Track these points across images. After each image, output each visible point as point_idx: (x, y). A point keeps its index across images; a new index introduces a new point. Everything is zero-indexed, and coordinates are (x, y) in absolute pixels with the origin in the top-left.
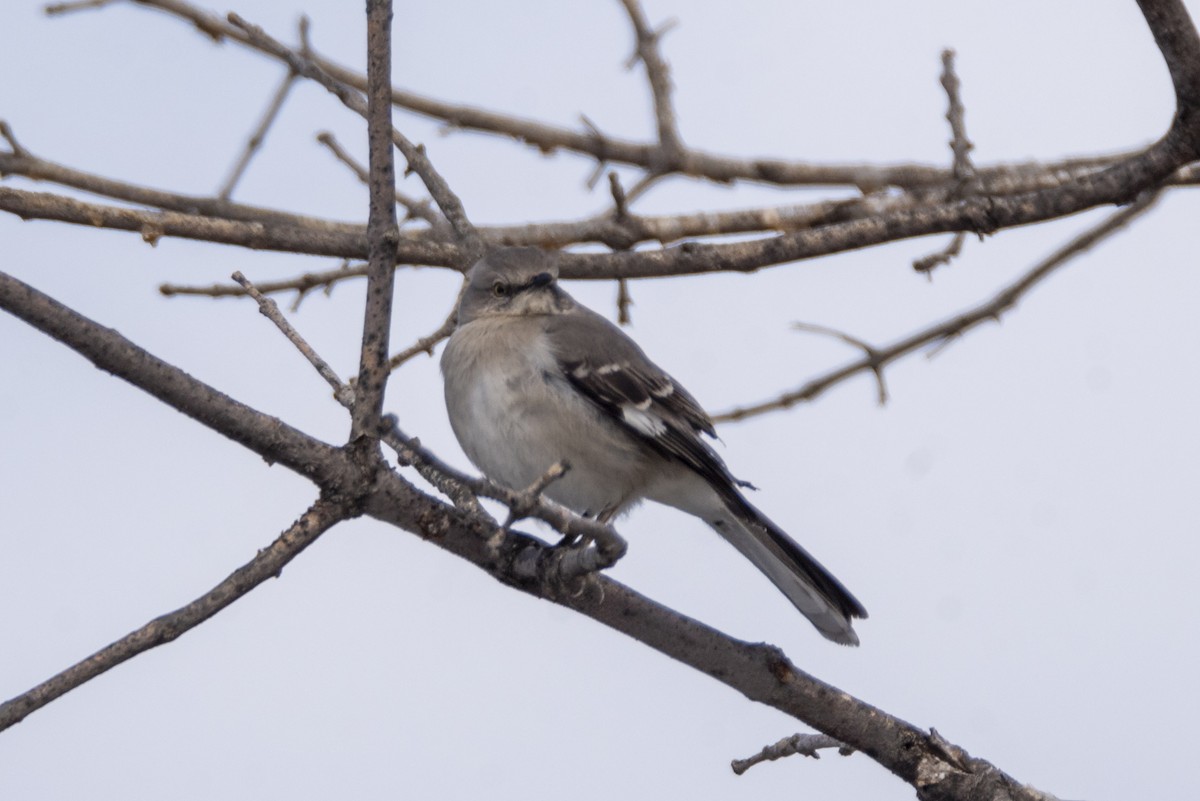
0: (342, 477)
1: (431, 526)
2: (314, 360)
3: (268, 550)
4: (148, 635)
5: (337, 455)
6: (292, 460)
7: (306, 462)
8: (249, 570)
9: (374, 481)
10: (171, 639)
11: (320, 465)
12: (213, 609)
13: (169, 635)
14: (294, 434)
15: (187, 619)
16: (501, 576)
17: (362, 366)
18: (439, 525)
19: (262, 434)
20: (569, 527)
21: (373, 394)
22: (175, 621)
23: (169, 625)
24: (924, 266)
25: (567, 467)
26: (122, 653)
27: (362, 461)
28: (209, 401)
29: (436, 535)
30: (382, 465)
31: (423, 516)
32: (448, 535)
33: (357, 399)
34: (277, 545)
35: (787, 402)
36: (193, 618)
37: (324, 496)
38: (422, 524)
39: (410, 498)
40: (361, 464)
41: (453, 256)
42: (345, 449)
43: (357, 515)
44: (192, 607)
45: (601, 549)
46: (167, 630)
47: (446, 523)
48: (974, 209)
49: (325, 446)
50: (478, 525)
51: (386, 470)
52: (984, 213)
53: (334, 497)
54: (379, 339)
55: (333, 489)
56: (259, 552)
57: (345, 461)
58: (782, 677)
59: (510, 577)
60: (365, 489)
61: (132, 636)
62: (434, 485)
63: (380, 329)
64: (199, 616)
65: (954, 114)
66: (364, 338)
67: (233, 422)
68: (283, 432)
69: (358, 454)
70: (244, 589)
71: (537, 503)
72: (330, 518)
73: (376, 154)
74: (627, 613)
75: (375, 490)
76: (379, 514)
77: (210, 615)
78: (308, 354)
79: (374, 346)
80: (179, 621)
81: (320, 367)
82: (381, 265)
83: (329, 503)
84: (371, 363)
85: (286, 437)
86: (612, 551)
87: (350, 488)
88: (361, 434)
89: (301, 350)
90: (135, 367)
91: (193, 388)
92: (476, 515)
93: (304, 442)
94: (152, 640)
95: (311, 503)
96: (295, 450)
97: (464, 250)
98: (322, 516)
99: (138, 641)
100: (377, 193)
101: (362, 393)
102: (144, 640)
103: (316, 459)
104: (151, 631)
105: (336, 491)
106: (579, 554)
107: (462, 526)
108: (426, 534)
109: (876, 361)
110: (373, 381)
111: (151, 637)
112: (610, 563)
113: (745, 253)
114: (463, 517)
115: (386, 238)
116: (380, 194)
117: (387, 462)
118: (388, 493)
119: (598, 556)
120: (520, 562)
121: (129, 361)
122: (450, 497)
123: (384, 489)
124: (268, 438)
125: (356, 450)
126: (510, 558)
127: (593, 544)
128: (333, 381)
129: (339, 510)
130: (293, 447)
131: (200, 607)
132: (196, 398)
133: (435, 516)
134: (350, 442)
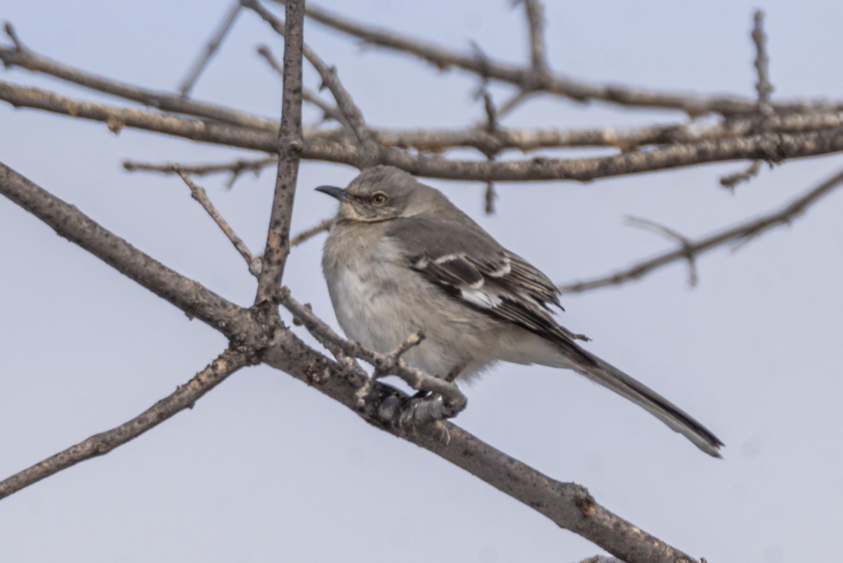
0: (247, 333)
1: (315, 375)
2: (232, 238)
3: (185, 386)
4: (86, 449)
5: (244, 314)
6: (208, 316)
7: (219, 318)
8: (169, 402)
9: (271, 337)
10: (104, 453)
11: (229, 322)
12: (138, 431)
13: (103, 450)
14: (211, 296)
15: (118, 437)
16: (369, 418)
17: (268, 245)
18: (321, 375)
19: (185, 295)
20: (422, 384)
21: (275, 268)
22: (108, 439)
23: (103, 442)
24: (728, 182)
25: (422, 337)
26: (65, 461)
27: (263, 321)
28: (145, 266)
29: (319, 383)
30: (279, 325)
31: (309, 367)
32: (328, 383)
33: (262, 271)
34: (192, 384)
35: (617, 280)
36: (122, 437)
37: (232, 347)
38: (308, 373)
39: (300, 351)
40: (262, 323)
41: (353, 155)
42: (251, 310)
43: (256, 363)
44: (123, 428)
45: (446, 403)
46: (102, 445)
47: (327, 374)
48: (768, 143)
49: (235, 307)
50: (353, 376)
51: (281, 328)
52: (775, 147)
53: (239, 348)
54: (282, 225)
55: (239, 341)
56: (178, 387)
57: (250, 320)
58: (586, 511)
59: (375, 420)
60: (265, 342)
61: (74, 449)
62: (320, 342)
63: (283, 217)
64: (128, 436)
65: (760, 62)
66: (270, 224)
67: (163, 284)
68: (202, 294)
69: (260, 314)
70: (164, 416)
71: (397, 364)
72: (235, 363)
73: (289, 79)
74: (466, 453)
75: (272, 344)
76: (274, 364)
77: (136, 435)
78: (227, 232)
79: (278, 230)
80: (112, 439)
81: (236, 243)
82: (288, 167)
83: (235, 352)
84: (275, 244)
85: (204, 298)
86: (454, 405)
87: (253, 341)
88: (264, 298)
89: (222, 229)
90: (87, 236)
91: (133, 255)
92: (351, 368)
93: (219, 303)
94: (90, 452)
95: (221, 352)
96: (211, 309)
97: (362, 151)
98: (230, 362)
99: (78, 452)
100: (288, 109)
101: (266, 267)
102: (82, 451)
103: (227, 317)
104: (89, 445)
105: (242, 343)
106: (429, 405)
107: (340, 377)
108: (310, 381)
109: (689, 251)
110: (276, 257)
111: (88, 451)
112: (453, 414)
113: (583, 167)
114: (341, 369)
115: (293, 145)
116: (290, 110)
117: (283, 322)
118: (283, 347)
119: (444, 407)
120: (384, 408)
121: (83, 231)
122: (332, 353)
123: (280, 344)
124: (190, 298)
125: (259, 311)
126: (376, 404)
127: (440, 399)
128: (246, 256)
129: (243, 358)
130: (209, 305)
131: (128, 428)
132: (135, 264)
133: (318, 367)
134: (255, 305)
